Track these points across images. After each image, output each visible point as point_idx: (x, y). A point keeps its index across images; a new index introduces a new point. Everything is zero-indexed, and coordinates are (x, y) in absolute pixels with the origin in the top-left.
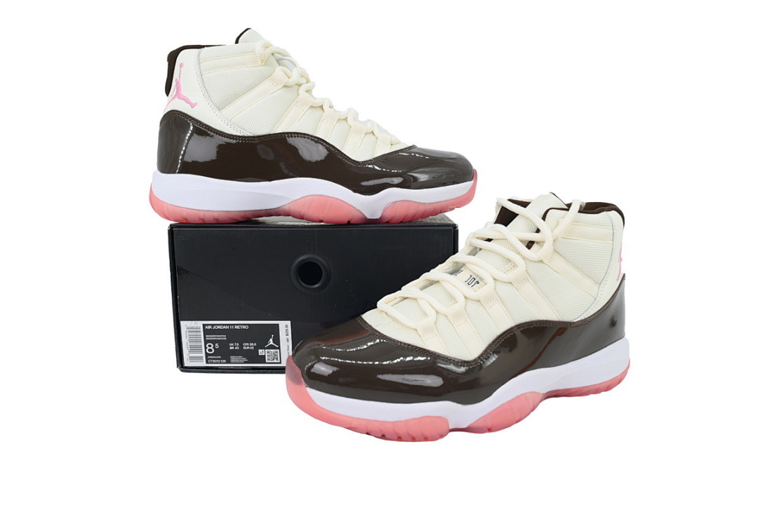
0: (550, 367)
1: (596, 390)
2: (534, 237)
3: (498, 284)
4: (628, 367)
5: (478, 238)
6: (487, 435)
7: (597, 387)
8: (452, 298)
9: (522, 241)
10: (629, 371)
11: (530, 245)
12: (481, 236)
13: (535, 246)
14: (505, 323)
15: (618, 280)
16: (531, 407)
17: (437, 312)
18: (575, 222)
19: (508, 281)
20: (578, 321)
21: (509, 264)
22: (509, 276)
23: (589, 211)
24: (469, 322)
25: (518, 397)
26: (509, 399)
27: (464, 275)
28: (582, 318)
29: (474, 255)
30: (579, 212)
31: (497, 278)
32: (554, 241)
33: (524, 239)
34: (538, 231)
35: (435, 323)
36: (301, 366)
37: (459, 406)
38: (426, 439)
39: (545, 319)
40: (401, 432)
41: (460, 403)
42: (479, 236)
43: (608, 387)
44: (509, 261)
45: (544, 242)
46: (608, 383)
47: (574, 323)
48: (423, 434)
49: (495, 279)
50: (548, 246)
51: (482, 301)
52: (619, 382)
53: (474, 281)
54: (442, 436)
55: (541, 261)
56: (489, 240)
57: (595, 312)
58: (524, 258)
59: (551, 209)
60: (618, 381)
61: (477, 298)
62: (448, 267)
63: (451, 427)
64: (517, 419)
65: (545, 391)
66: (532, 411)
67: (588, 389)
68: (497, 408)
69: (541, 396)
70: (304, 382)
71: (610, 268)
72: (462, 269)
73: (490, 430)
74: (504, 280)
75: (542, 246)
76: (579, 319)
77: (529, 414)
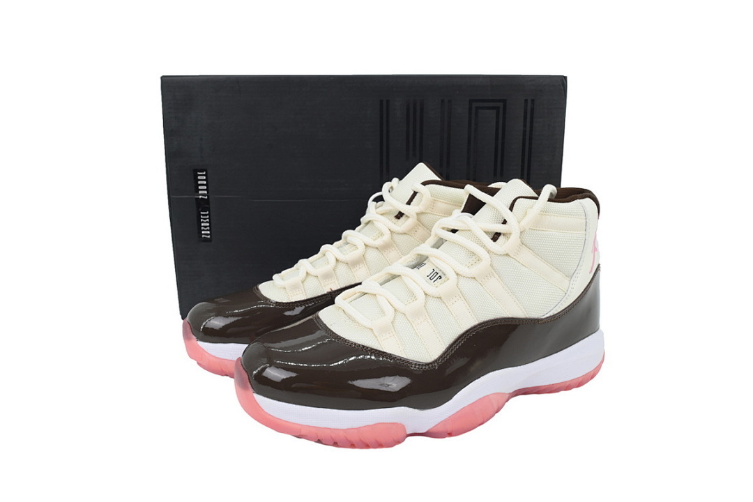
0: (517, 366)
1: (567, 387)
2: (500, 228)
3: (462, 280)
4: (602, 362)
5: (443, 229)
6: (447, 439)
7: (568, 384)
8: (412, 295)
9: (487, 233)
10: (603, 365)
11: (496, 237)
12: (447, 226)
13: (501, 238)
14: (468, 321)
15: (590, 272)
16: (496, 408)
17: (395, 310)
18: (544, 211)
19: (471, 276)
20: (547, 318)
21: (474, 257)
22: (473, 271)
23: (561, 200)
24: (429, 321)
25: (480, 399)
26: (470, 403)
27: (426, 269)
28: (551, 314)
29: (438, 248)
30: (549, 200)
31: (460, 273)
32: (521, 232)
33: (490, 231)
34: (505, 222)
35: (393, 322)
36: (249, 371)
37: (417, 411)
38: (380, 445)
39: (510, 316)
40: (354, 439)
41: (417, 408)
42: (445, 226)
43: (580, 383)
44: (473, 254)
45: (510, 234)
46: (581, 379)
47: (542, 320)
48: (376, 441)
49: (457, 274)
50: (514, 238)
51: (443, 298)
52: (592, 378)
53: (436, 276)
54: (399, 442)
55: (507, 255)
56: (454, 231)
57: (566, 306)
58: (489, 252)
59: (519, 197)
60: (591, 376)
61: (437, 295)
62: (411, 259)
63: (408, 433)
64: (480, 422)
65: (511, 391)
66: (496, 413)
67: (558, 386)
68: (457, 412)
69: (507, 396)
70: (251, 389)
71: (582, 260)
72: (425, 262)
73: (450, 435)
74: (468, 275)
75: (508, 238)
76: (548, 315)
77: (493, 415)
